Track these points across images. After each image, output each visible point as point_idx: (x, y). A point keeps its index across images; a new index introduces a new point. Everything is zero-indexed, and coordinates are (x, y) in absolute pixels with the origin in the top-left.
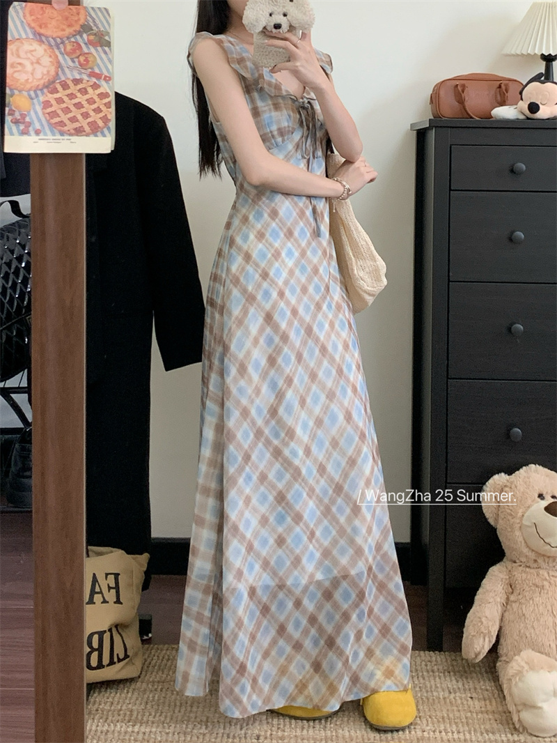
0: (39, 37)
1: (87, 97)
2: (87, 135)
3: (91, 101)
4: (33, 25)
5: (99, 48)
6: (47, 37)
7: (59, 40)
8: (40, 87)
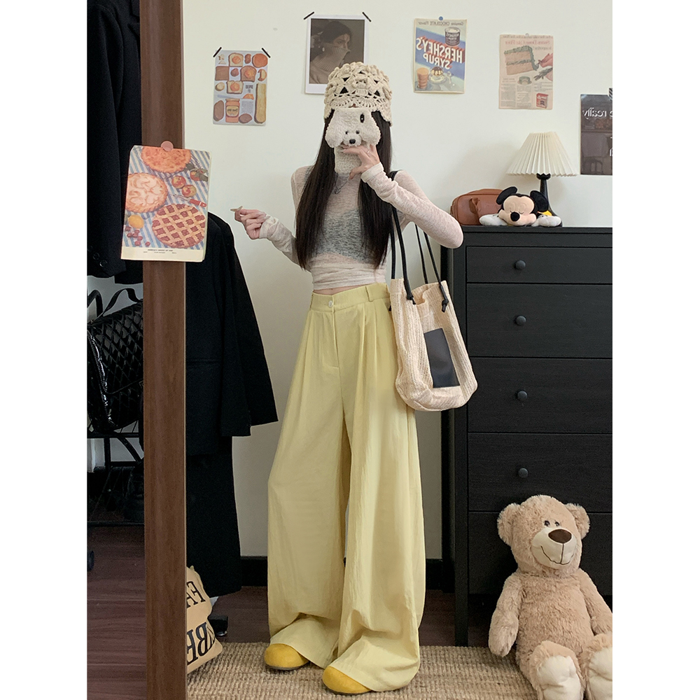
0: (153, 172)
1: (187, 218)
2: (186, 248)
3: (189, 222)
4: (148, 163)
5: (199, 182)
6: (159, 172)
7: (168, 175)
8: (152, 210)
